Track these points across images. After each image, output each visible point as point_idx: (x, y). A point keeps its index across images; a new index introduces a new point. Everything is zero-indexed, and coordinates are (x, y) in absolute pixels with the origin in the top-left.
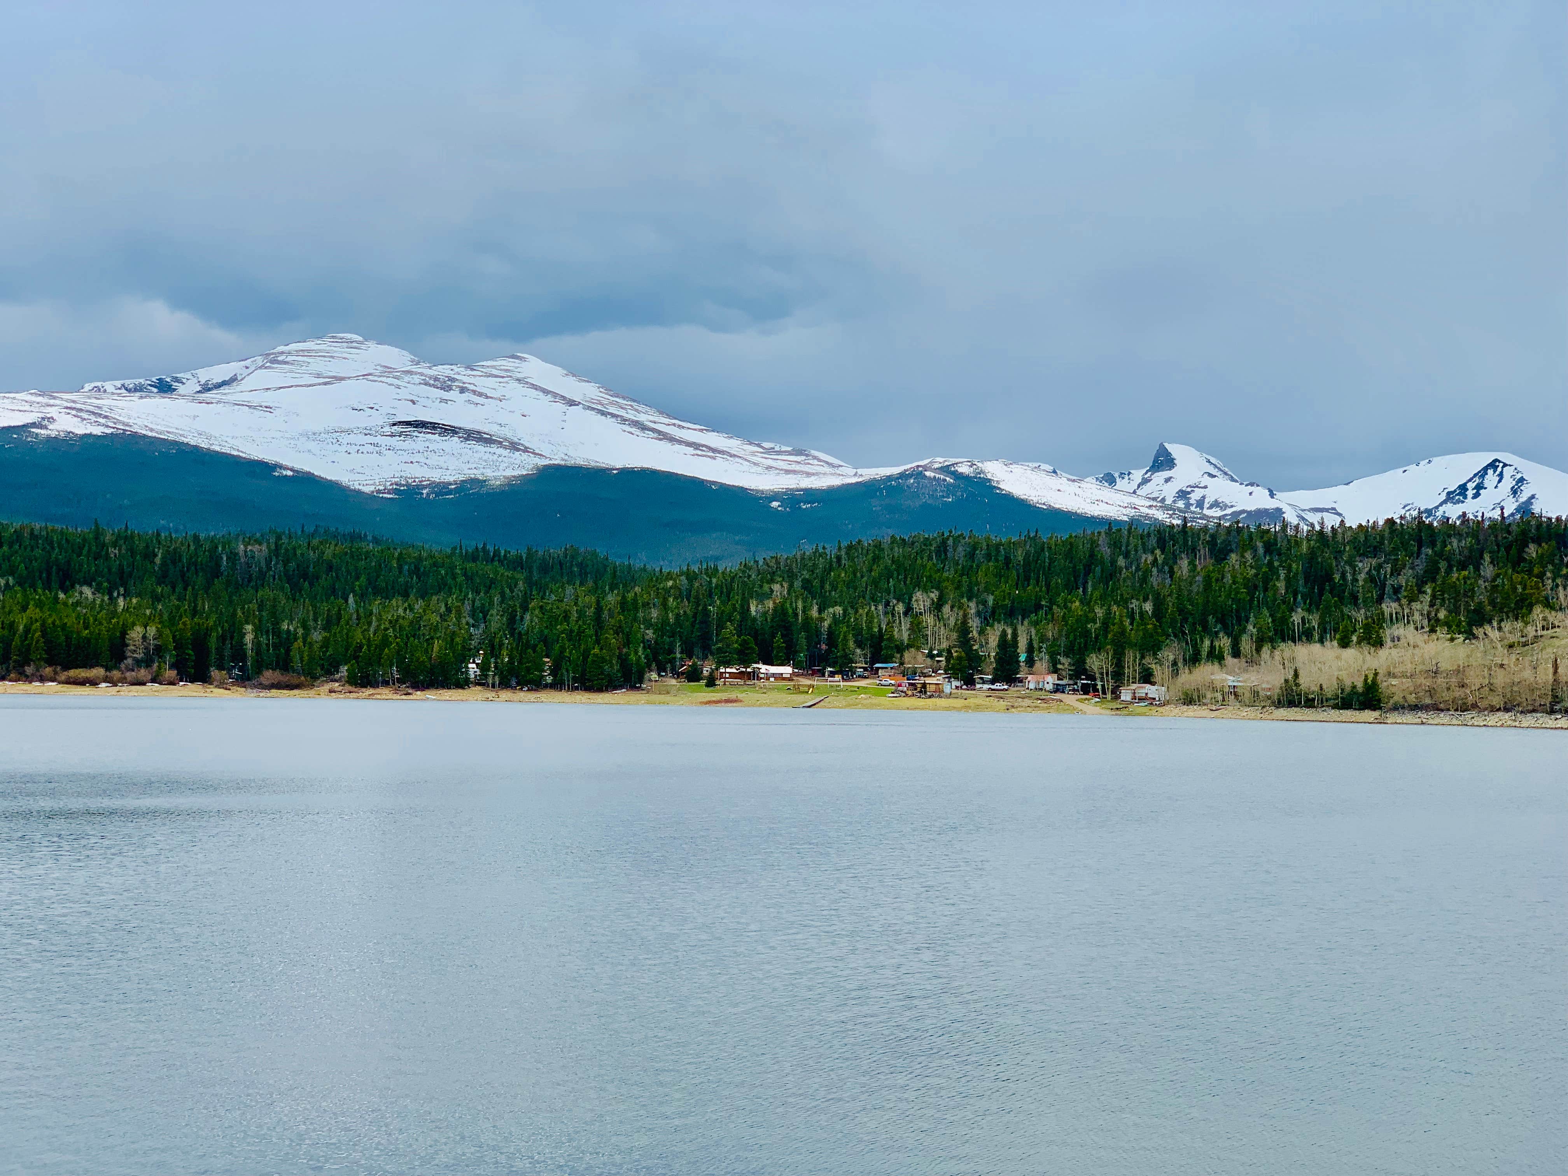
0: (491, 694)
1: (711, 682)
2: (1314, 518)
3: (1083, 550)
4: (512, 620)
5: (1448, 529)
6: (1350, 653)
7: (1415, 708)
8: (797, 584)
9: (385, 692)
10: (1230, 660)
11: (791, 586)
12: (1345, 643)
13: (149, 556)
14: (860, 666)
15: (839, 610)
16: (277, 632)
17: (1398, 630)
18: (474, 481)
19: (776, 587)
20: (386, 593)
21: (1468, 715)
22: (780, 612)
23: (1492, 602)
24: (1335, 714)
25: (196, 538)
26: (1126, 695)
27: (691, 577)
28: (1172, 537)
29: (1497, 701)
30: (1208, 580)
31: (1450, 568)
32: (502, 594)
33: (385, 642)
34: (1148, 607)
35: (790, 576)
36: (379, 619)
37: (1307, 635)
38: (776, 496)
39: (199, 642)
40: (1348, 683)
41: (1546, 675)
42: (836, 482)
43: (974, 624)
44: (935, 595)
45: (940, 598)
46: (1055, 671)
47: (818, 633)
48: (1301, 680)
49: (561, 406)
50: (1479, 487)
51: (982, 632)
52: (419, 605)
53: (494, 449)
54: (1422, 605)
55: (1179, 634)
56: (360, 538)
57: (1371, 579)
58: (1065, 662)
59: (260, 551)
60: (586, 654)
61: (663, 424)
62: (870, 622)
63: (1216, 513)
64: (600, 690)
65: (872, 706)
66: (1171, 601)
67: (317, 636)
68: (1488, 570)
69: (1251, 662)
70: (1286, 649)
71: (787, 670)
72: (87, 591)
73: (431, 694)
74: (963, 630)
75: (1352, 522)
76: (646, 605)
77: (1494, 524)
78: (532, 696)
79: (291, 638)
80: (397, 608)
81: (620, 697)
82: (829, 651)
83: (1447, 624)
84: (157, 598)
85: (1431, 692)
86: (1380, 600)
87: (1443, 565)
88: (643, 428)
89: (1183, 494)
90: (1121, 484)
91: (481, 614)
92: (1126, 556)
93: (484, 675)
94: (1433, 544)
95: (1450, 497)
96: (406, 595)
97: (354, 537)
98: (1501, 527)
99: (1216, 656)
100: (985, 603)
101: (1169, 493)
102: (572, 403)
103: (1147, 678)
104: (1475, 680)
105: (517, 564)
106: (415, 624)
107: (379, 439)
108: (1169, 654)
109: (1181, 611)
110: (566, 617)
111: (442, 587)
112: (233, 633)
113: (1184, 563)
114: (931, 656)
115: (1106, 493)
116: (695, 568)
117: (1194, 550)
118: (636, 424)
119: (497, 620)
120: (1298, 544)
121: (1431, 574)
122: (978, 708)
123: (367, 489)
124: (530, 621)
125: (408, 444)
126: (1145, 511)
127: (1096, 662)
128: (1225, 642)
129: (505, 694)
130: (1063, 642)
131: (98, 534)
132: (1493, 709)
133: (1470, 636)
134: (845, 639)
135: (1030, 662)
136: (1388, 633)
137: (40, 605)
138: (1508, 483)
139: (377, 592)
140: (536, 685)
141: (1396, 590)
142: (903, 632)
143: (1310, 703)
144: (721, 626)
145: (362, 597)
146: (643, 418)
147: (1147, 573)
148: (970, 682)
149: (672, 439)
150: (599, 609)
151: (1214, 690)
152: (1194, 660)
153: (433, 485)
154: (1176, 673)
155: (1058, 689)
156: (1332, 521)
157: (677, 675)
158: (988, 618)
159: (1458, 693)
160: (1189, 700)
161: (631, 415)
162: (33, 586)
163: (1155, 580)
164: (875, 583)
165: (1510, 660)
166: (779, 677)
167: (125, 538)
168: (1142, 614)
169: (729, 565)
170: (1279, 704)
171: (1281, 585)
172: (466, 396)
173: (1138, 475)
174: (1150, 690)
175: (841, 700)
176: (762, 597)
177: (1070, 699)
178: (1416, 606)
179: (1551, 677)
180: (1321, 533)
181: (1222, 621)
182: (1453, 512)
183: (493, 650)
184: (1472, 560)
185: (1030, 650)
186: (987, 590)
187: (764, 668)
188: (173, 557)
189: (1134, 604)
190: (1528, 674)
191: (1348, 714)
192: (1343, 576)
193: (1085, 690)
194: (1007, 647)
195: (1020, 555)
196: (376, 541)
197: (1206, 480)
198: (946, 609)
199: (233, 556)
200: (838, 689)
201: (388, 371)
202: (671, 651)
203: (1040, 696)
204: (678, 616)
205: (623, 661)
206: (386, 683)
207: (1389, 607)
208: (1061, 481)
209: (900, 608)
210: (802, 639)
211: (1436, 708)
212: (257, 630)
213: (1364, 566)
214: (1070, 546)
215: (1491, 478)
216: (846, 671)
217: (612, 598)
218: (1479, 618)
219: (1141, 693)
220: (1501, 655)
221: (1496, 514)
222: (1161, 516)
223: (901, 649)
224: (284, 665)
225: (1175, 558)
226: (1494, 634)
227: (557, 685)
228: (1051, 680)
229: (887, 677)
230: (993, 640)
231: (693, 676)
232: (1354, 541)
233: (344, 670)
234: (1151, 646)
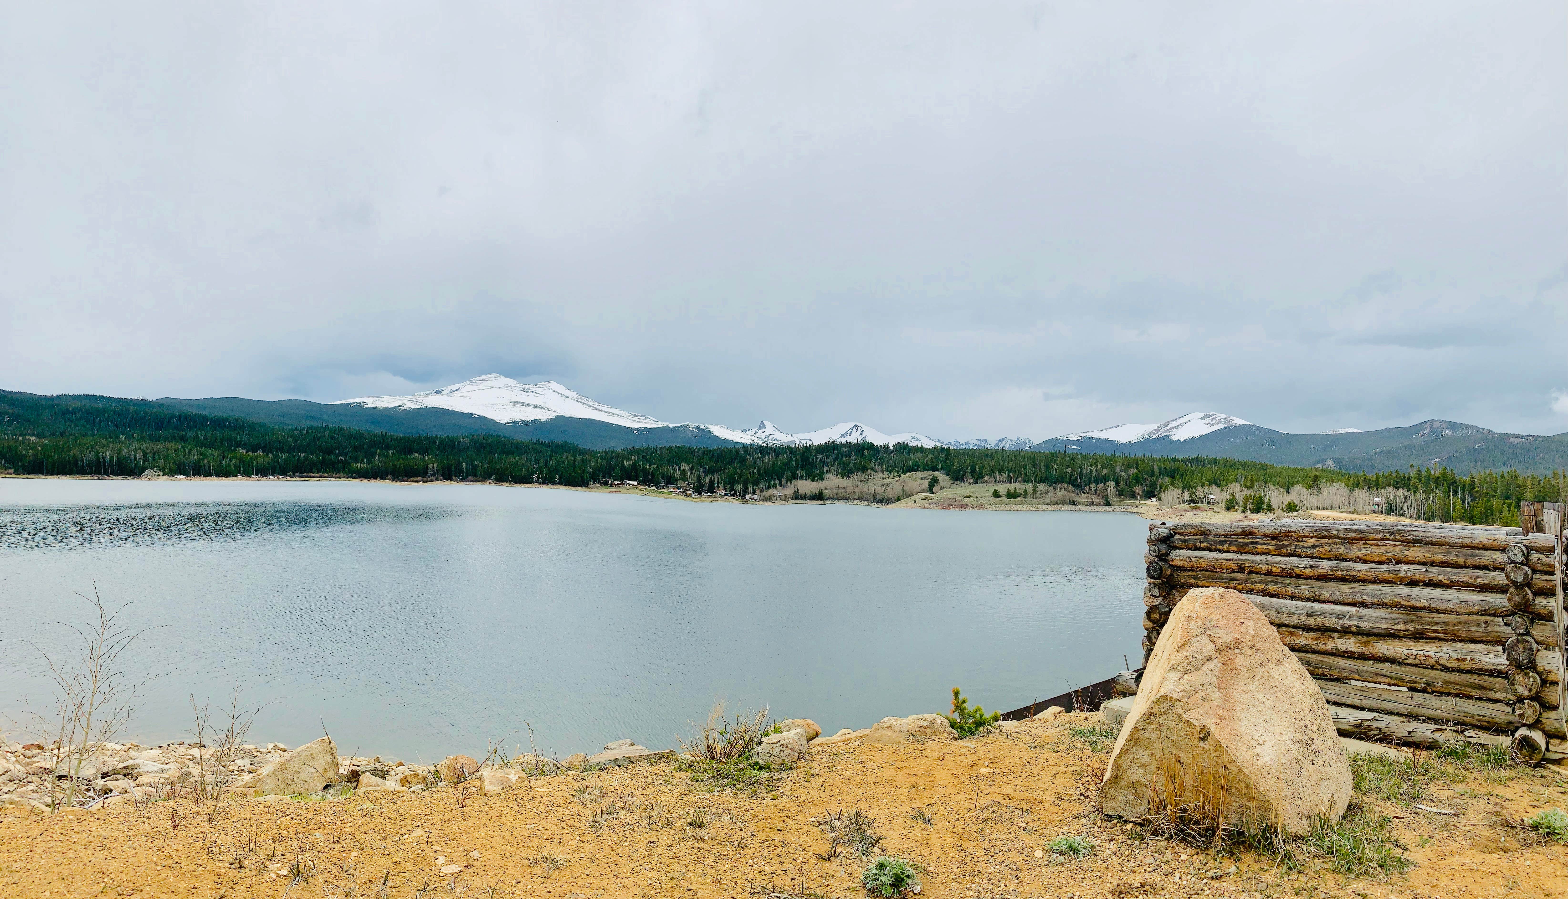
0: (540, 486)
1: (611, 486)
2: (804, 442)
3: (734, 452)
4: (546, 463)
5: (842, 445)
6: (814, 483)
7: (832, 499)
8: (641, 457)
9: (506, 484)
10: (778, 487)
11: (638, 457)
12: (813, 480)
13: (434, 442)
14: (663, 484)
15: (655, 466)
16: (472, 465)
17: (829, 475)
18: (535, 420)
19: (633, 457)
20: (507, 454)
21: (847, 501)
22: (634, 464)
23: (855, 467)
24: (809, 502)
25: (448, 437)
26: (747, 498)
27: (606, 453)
28: (763, 449)
29: (857, 497)
30: (773, 463)
31: (842, 457)
32: (544, 455)
33: (507, 469)
34: (756, 471)
35: (638, 455)
36: (505, 461)
37: (801, 478)
38: (635, 429)
39: (449, 469)
40: (814, 492)
41: (872, 491)
42: (656, 426)
43: (702, 475)
44: (690, 466)
45: (692, 466)
46: (725, 489)
47: (649, 473)
48: (800, 491)
49: (563, 398)
50: (851, 433)
51: (704, 477)
52: (517, 458)
53: (542, 410)
54: (834, 468)
55: (764, 479)
56: (499, 436)
57: (821, 460)
58: (728, 486)
59: (467, 440)
60: (570, 474)
61: (596, 405)
62: (667, 472)
63: (776, 442)
64: (574, 486)
65: (667, 498)
66: (762, 469)
67: (485, 466)
68: (853, 457)
69: (785, 487)
70: (795, 482)
71: (636, 483)
72: (416, 455)
73: (521, 485)
74: (699, 477)
75: (816, 444)
76: (590, 461)
77: (855, 444)
78: (552, 486)
79: (477, 466)
80: (511, 459)
81: (581, 488)
82: (652, 479)
83: (841, 473)
84: (437, 455)
85: (837, 494)
86: (823, 466)
87: (840, 456)
88: (590, 406)
89: (767, 437)
90: (749, 433)
91: (537, 461)
92: (749, 455)
93: (538, 480)
94: (837, 449)
95: (842, 436)
96: (513, 454)
97: (498, 436)
98: (857, 444)
99: (775, 486)
100: (705, 468)
101: (763, 436)
102: (567, 397)
103: (754, 493)
104: (850, 490)
105: (548, 446)
106: (516, 464)
107: (506, 407)
108: (761, 486)
109: (765, 472)
110: (564, 462)
111: (526, 452)
112: (459, 466)
113: (767, 457)
114: (688, 484)
115: (744, 435)
116: (607, 450)
117: (770, 454)
118: (588, 405)
119: (542, 462)
120: (799, 450)
121: (837, 459)
122: (704, 501)
123: (502, 422)
124: (552, 463)
125: (515, 408)
126: (756, 441)
127: (737, 487)
128: (777, 482)
129: (544, 486)
130: (727, 480)
131: (420, 437)
132: (855, 499)
133: (848, 477)
134: (658, 476)
135: (718, 487)
136: (825, 476)
137: (403, 459)
138: (859, 432)
139: (504, 453)
140: (554, 483)
141: (828, 464)
142: (678, 475)
143: (802, 498)
144: (615, 468)
145: (499, 454)
146: (590, 403)
147: (756, 461)
148: (700, 493)
149: (599, 410)
150: (575, 461)
151: (774, 496)
152: (768, 488)
153: (522, 421)
154: (763, 491)
155: (726, 495)
156: (809, 443)
157: (600, 483)
158: (706, 473)
159: (844, 494)
160: (766, 500)
161: (586, 402)
162: (401, 453)
163: (758, 463)
164: (670, 460)
165: (860, 485)
166: (633, 485)
167: (427, 438)
168: (754, 473)
169: (619, 449)
170: (792, 499)
171: (794, 463)
172: (534, 394)
173: (754, 430)
174: (755, 496)
175: (655, 494)
176: (629, 460)
177: (729, 498)
178: (833, 468)
179: (873, 492)
180: (806, 446)
181: (777, 475)
182: (843, 440)
183: (541, 472)
184: (849, 454)
185: (718, 483)
186: (706, 465)
187: (628, 482)
188: (441, 443)
189: (751, 470)
190: (866, 490)
191: (814, 502)
192: (813, 460)
193: (734, 495)
194: (712, 482)
195: (716, 454)
196: (504, 437)
197: (774, 433)
198: (694, 471)
199: (459, 442)
200: (654, 490)
201: (509, 386)
202: (599, 476)
203: (721, 497)
204: (601, 465)
205: (582, 477)
206: (507, 482)
207: (826, 469)
208: (728, 431)
209: (677, 467)
210: (641, 474)
211: (838, 499)
212: (466, 464)
213: (819, 456)
214: (730, 451)
215: (854, 430)
216: (658, 485)
217: (579, 458)
218: (851, 472)
219: (752, 497)
220: (858, 483)
221: (856, 441)
222: (761, 443)
223: (677, 480)
224: (475, 475)
225: (764, 456)
226: (855, 477)
227: (560, 483)
228: (723, 492)
229: (672, 489)
230: (708, 480)
231: (606, 483)
232: (816, 449)
233: (494, 477)
234: (756, 483)
